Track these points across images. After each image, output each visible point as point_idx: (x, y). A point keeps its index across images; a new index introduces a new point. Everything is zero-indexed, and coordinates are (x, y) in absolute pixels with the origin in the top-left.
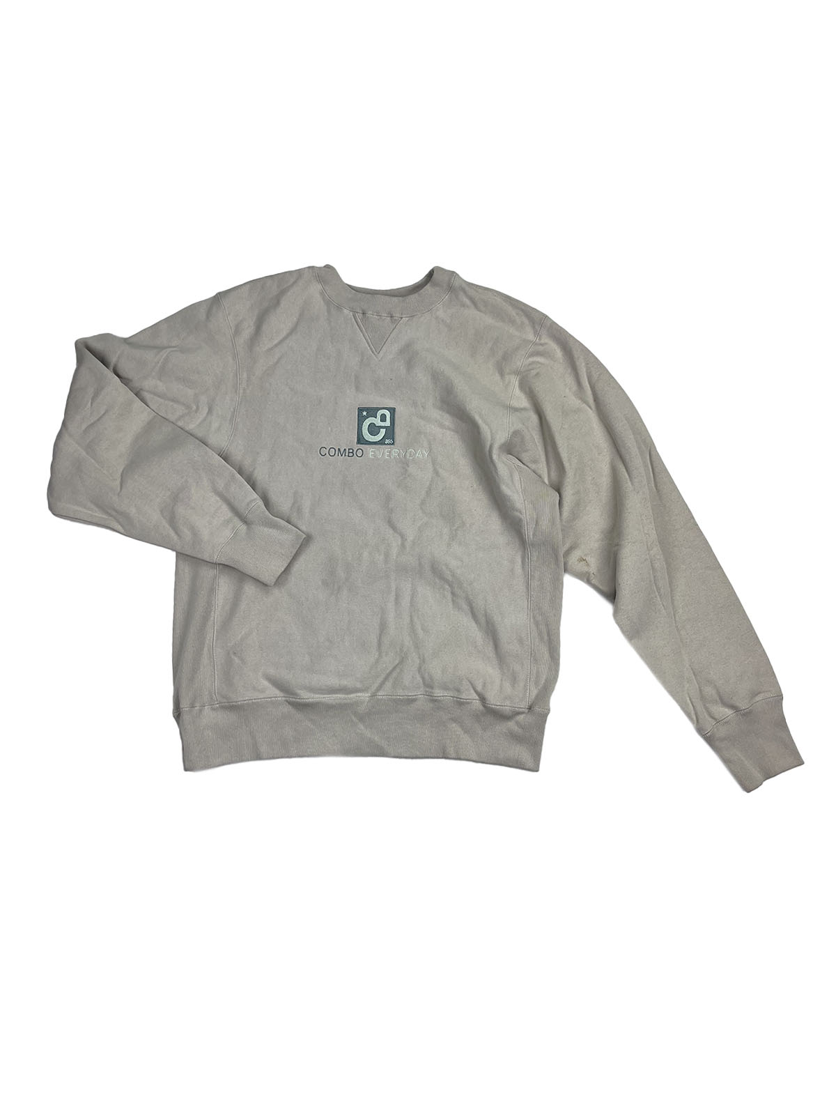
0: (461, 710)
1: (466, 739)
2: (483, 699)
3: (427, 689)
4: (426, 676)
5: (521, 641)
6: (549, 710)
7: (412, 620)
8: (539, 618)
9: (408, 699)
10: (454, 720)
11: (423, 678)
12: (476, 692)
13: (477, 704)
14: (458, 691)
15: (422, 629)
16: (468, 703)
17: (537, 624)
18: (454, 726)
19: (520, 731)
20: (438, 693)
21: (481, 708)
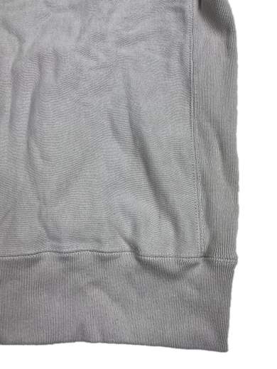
0: (106, 269)
1: (114, 311)
2: (135, 249)
3: (54, 243)
4: (50, 225)
5: (181, 160)
6: (236, 259)
7: (29, 149)
8: (207, 126)
9: (27, 260)
10: (96, 284)
11: (45, 227)
12: (126, 240)
13: (128, 258)
14: (99, 241)
15: (42, 158)
16: (115, 258)
17: (203, 134)
18: (95, 293)
19: (195, 292)
20: (68, 247)
21: (134, 262)
